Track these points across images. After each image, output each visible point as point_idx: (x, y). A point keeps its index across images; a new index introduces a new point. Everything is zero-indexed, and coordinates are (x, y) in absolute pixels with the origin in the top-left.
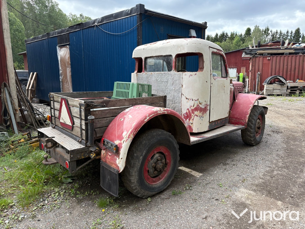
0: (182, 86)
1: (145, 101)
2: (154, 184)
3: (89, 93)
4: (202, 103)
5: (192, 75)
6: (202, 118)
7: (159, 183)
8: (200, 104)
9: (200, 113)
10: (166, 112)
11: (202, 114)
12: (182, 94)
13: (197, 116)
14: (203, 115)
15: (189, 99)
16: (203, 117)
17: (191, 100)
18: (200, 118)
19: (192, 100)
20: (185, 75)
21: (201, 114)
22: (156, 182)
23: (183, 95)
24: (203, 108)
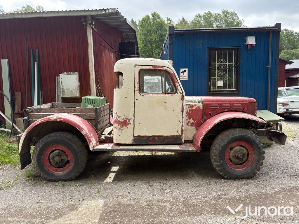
1: (73, 111)
2: (55, 172)
3: (78, 104)
4: (120, 116)
6: (120, 130)
7: (60, 173)
8: (118, 117)
9: (118, 125)
10: (58, 119)
11: (121, 126)
13: (116, 128)
14: (122, 128)
16: (122, 130)
18: (119, 131)
19: (114, 113)
21: (119, 127)
22: (58, 172)
24: (121, 122)
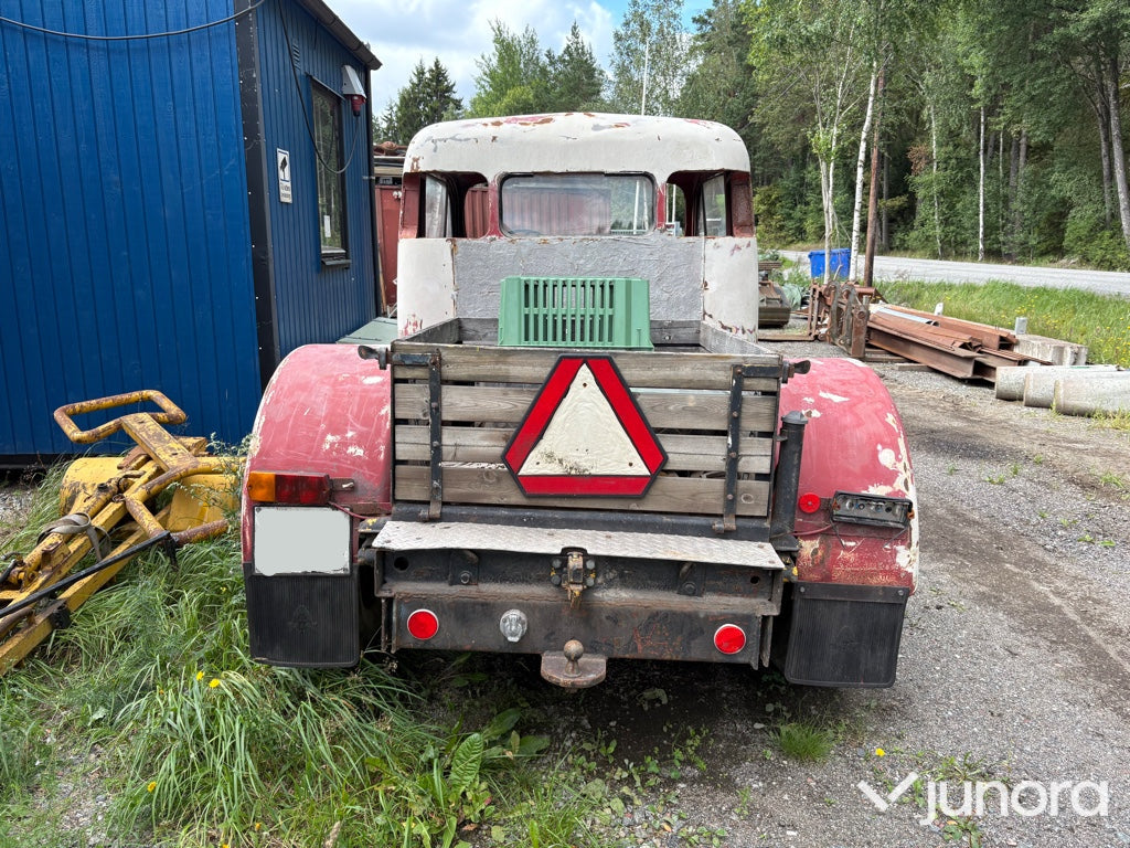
0: (706, 284)
5: (739, 248)
12: (705, 313)
15: (734, 330)
17: (740, 331)
19: (744, 332)
20: (717, 246)
23: (710, 316)
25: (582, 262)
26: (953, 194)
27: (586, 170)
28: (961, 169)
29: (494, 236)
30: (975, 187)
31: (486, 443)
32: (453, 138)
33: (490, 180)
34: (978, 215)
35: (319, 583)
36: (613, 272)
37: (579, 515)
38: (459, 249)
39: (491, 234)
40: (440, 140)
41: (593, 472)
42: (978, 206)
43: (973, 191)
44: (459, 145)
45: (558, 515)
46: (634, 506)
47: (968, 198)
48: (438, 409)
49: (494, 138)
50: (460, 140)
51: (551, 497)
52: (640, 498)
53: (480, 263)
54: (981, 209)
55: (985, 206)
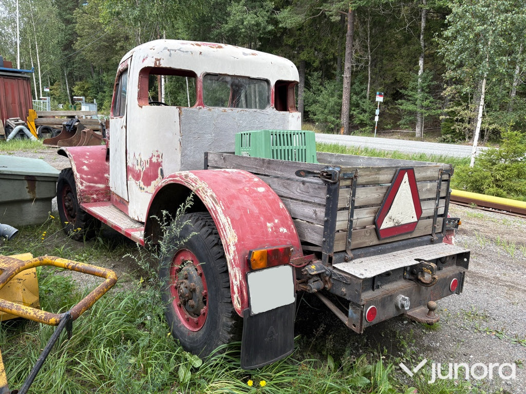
5: (299, 118)
20: (293, 116)
25: (241, 122)
26: (175, 93)
27: (243, 75)
28: (178, 82)
29: (201, 107)
30: (184, 90)
31: (367, 216)
32: (179, 50)
33: (199, 75)
34: (187, 102)
35: (279, 310)
36: (254, 127)
37: (395, 244)
38: (183, 113)
39: (199, 105)
40: (173, 50)
41: (403, 223)
42: (187, 99)
43: (184, 92)
44: (182, 54)
45: (388, 246)
46: (409, 236)
47: (181, 95)
48: (353, 201)
49: (201, 53)
50: (183, 52)
51: (389, 238)
52: (411, 233)
53: (194, 121)
54: (189, 100)
55: (190, 99)
